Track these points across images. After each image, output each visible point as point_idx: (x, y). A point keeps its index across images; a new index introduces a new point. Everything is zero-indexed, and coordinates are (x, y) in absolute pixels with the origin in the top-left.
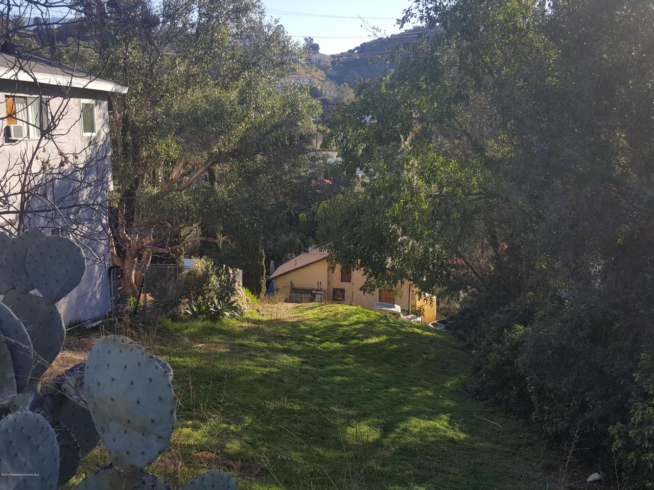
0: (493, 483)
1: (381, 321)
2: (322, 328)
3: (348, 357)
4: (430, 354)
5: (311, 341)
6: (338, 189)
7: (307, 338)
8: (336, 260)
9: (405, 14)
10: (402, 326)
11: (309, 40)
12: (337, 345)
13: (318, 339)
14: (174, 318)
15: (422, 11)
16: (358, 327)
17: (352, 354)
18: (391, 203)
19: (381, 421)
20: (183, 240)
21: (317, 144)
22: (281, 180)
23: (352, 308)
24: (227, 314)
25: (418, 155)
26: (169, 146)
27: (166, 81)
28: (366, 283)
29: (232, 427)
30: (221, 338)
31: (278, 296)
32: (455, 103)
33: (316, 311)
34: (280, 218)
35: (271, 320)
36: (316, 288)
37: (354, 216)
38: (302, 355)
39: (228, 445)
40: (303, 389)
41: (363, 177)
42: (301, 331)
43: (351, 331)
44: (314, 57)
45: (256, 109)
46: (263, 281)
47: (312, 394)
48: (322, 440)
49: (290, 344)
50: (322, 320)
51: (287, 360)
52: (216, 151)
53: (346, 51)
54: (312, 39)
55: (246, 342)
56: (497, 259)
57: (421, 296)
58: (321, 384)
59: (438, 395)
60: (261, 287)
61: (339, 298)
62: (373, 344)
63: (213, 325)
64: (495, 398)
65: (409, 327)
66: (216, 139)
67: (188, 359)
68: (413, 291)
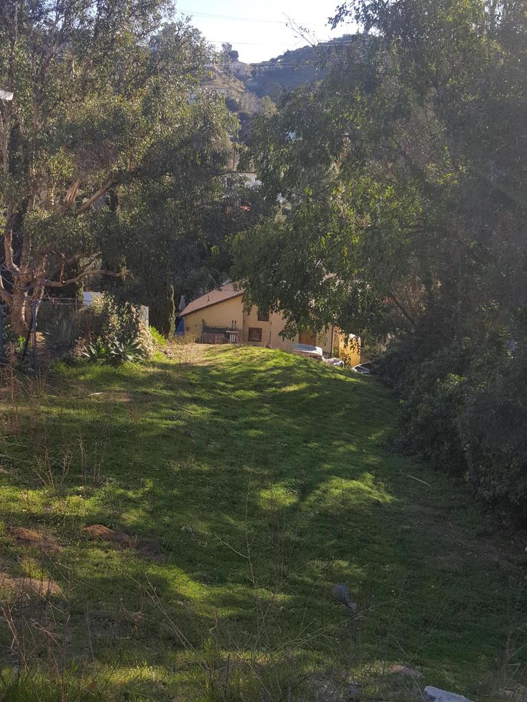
0: (423, 554)
1: (302, 366)
2: (236, 374)
3: (264, 407)
4: (353, 403)
5: (223, 388)
6: (256, 218)
7: (220, 386)
8: (253, 300)
9: (338, 12)
10: (324, 372)
11: (227, 47)
12: (252, 394)
13: (232, 386)
14: (70, 362)
15: (358, 10)
16: (275, 372)
17: (268, 403)
18: (316, 236)
19: (300, 482)
20: (82, 271)
21: (233, 164)
22: (192, 205)
23: (270, 351)
24: (130, 357)
25: (349, 180)
26: (61, 163)
27: (59, 87)
28: (286, 327)
29: (130, 494)
30: (123, 386)
31: (188, 336)
32: (395, 118)
33: (229, 354)
34: (190, 250)
35: (180, 364)
36: (231, 327)
37: (274, 250)
38: (212, 405)
39: (125, 516)
40: (214, 446)
41: (284, 203)
42: (212, 377)
43: (268, 378)
44: (232, 66)
45: (163, 120)
46: (173, 319)
47: (223, 450)
48: (233, 506)
49: (200, 392)
50: (236, 364)
51: (196, 411)
52: (115, 170)
53: (268, 59)
54: (231, 46)
55: (151, 390)
56: (429, 298)
57: (347, 343)
58: (234, 438)
59: (361, 450)
60: (169, 326)
61: (255, 339)
62: (291, 392)
63: (114, 370)
64: (424, 454)
65: (331, 373)
66: (116, 155)
67: (83, 412)
68: (336, 331)
